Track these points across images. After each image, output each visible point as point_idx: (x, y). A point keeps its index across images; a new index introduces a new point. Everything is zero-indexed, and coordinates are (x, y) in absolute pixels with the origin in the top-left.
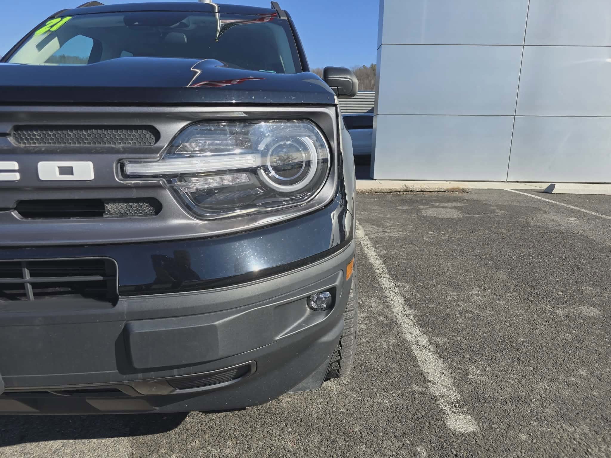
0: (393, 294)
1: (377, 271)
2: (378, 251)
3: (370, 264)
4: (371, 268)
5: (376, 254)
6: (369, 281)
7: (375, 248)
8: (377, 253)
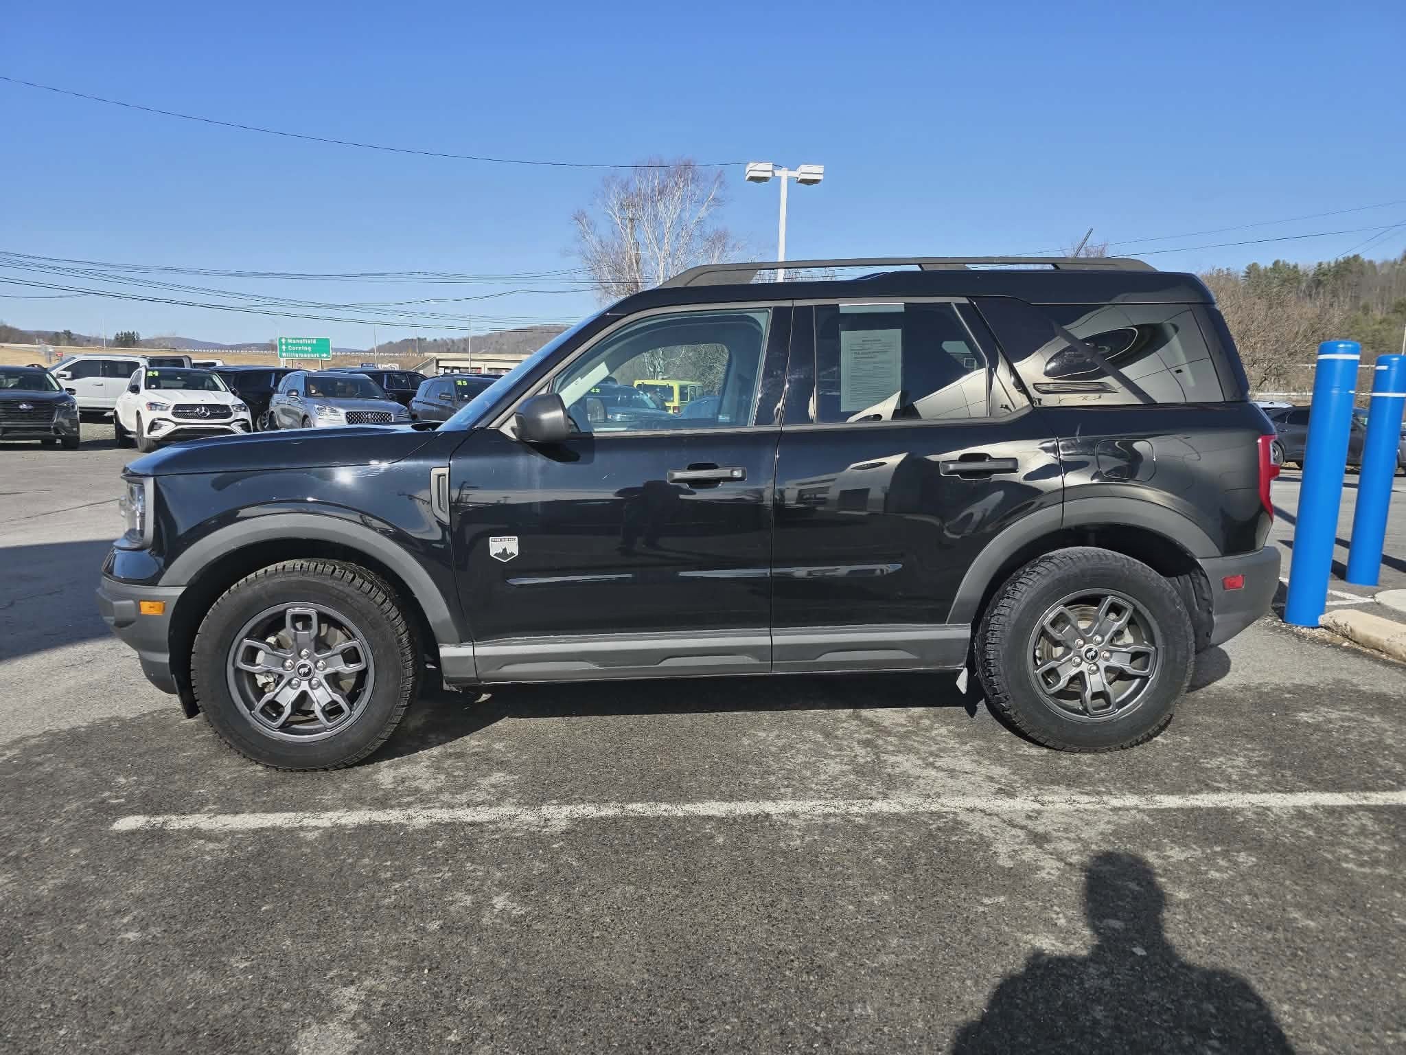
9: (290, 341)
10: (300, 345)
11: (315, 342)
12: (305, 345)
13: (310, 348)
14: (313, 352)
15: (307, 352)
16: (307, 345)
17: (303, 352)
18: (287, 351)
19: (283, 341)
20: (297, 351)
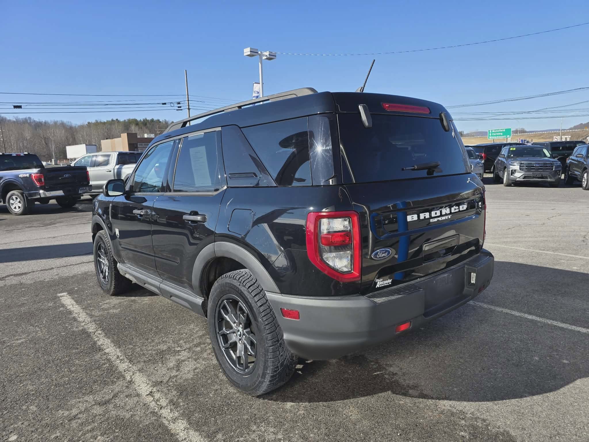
0: (86, 321)
1: (100, 332)
2: (105, 356)
3: (108, 338)
4: (106, 334)
5: (107, 351)
6: (104, 323)
7: (109, 360)
8: (105, 354)
9: (493, 131)
10: (498, 132)
11: (504, 130)
12: (499, 132)
13: (502, 134)
14: (503, 135)
15: (500, 135)
16: (501, 132)
17: (499, 136)
18: (492, 136)
19: (491, 131)
20: (497, 136)
